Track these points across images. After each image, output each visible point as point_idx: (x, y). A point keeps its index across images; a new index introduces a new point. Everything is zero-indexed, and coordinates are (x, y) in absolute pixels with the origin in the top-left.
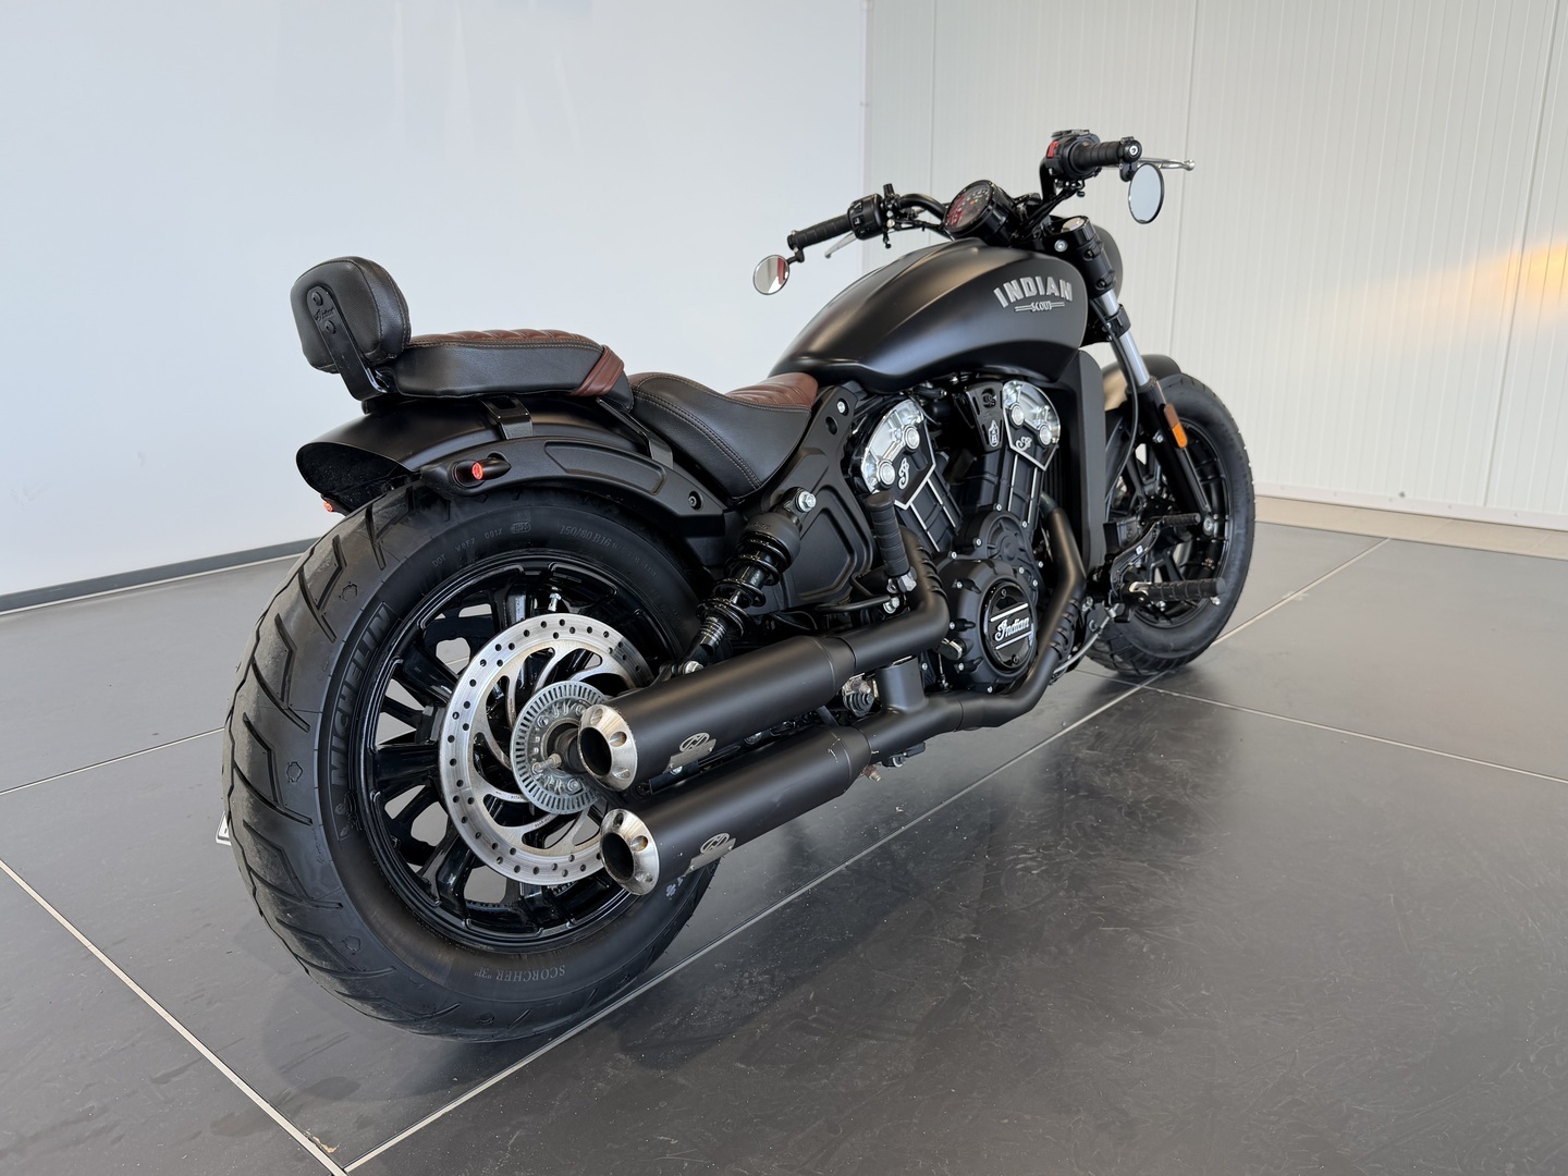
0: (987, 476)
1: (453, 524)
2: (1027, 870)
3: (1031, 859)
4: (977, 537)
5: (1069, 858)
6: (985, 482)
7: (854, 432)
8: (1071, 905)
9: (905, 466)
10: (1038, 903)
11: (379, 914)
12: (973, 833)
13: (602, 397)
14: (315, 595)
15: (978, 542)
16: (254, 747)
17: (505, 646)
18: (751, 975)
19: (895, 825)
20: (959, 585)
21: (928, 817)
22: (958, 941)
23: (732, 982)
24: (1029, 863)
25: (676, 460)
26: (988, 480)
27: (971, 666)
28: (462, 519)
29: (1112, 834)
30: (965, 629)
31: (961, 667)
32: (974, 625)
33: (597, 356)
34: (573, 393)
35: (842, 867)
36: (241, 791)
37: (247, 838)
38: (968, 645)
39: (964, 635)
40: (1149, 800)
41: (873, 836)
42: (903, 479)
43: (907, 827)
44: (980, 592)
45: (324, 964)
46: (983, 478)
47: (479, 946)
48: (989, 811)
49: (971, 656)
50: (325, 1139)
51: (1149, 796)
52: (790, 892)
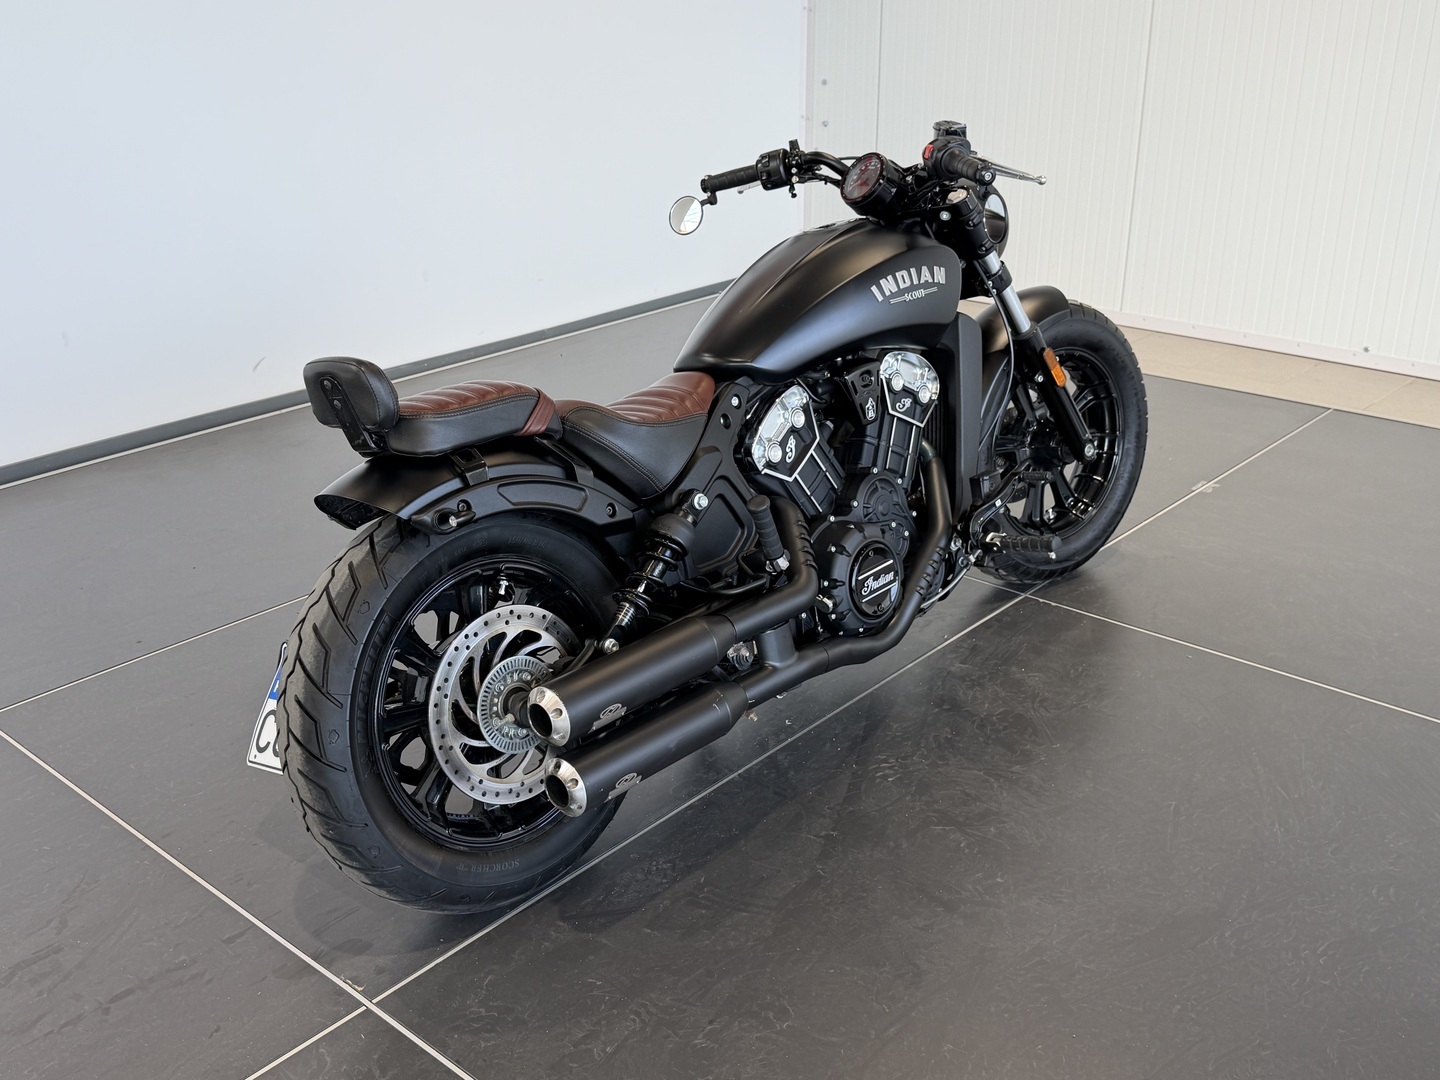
0: (868, 439)
1: (432, 549)
2: (885, 777)
3: (890, 768)
4: (854, 499)
5: (921, 767)
6: (866, 444)
7: (748, 417)
8: (913, 808)
9: (792, 443)
10: (888, 806)
11: (392, 830)
12: (847, 745)
13: (537, 435)
14: (341, 610)
15: (855, 504)
16: (304, 719)
17: (471, 634)
18: (658, 863)
19: (783, 736)
20: (833, 549)
21: (811, 730)
22: (820, 837)
23: (643, 870)
24: (887, 771)
25: (596, 475)
26: (869, 443)
27: (841, 617)
28: (439, 544)
29: (961, 745)
30: (836, 587)
31: (833, 616)
32: (844, 583)
33: (532, 402)
34: (516, 434)
35: (735, 774)
36: (295, 749)
37: (300, 781)
38: (838, 600)
39: (835, 592)
40: (1000, 714)
41: (763, 747)
42: (790, 454)
43: (793, 738)
44: (850, 556)
45: (354, 864)
46: (864, 441)
47: (458, 847)
48: (864, 724)
49: (840, 609)
50: (355, 981)
51: (1001, 710)
52: (691, 796)
